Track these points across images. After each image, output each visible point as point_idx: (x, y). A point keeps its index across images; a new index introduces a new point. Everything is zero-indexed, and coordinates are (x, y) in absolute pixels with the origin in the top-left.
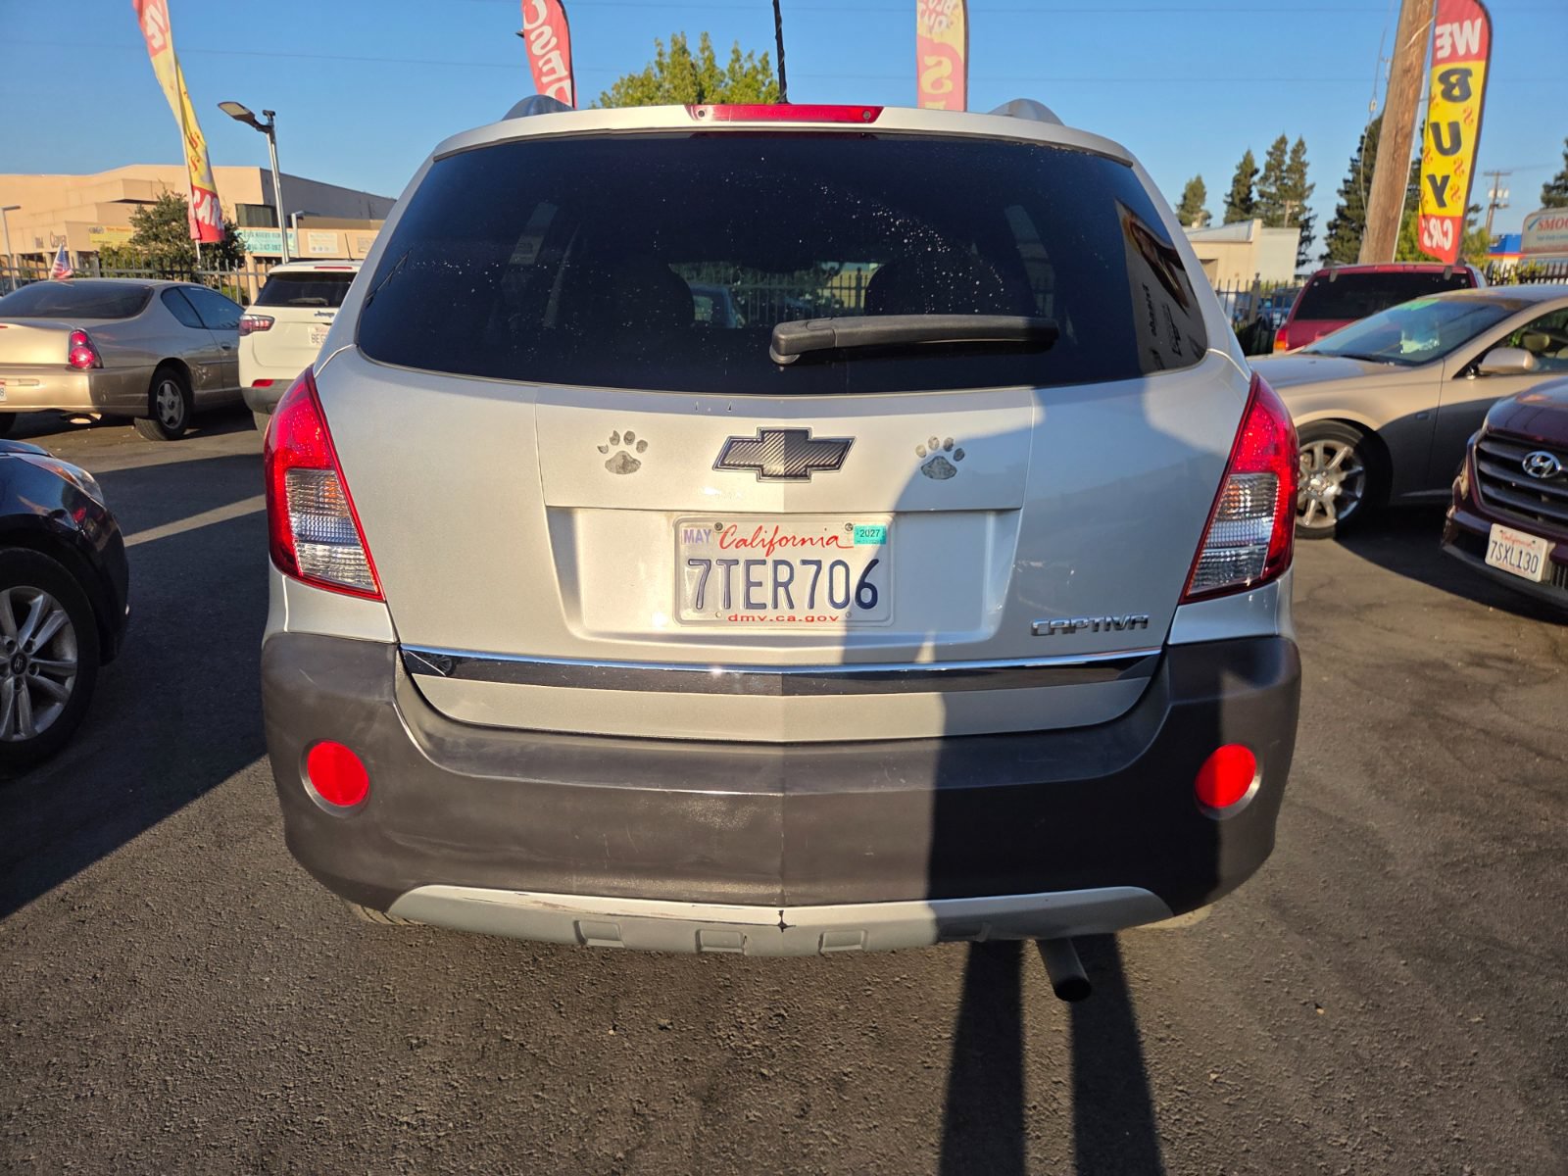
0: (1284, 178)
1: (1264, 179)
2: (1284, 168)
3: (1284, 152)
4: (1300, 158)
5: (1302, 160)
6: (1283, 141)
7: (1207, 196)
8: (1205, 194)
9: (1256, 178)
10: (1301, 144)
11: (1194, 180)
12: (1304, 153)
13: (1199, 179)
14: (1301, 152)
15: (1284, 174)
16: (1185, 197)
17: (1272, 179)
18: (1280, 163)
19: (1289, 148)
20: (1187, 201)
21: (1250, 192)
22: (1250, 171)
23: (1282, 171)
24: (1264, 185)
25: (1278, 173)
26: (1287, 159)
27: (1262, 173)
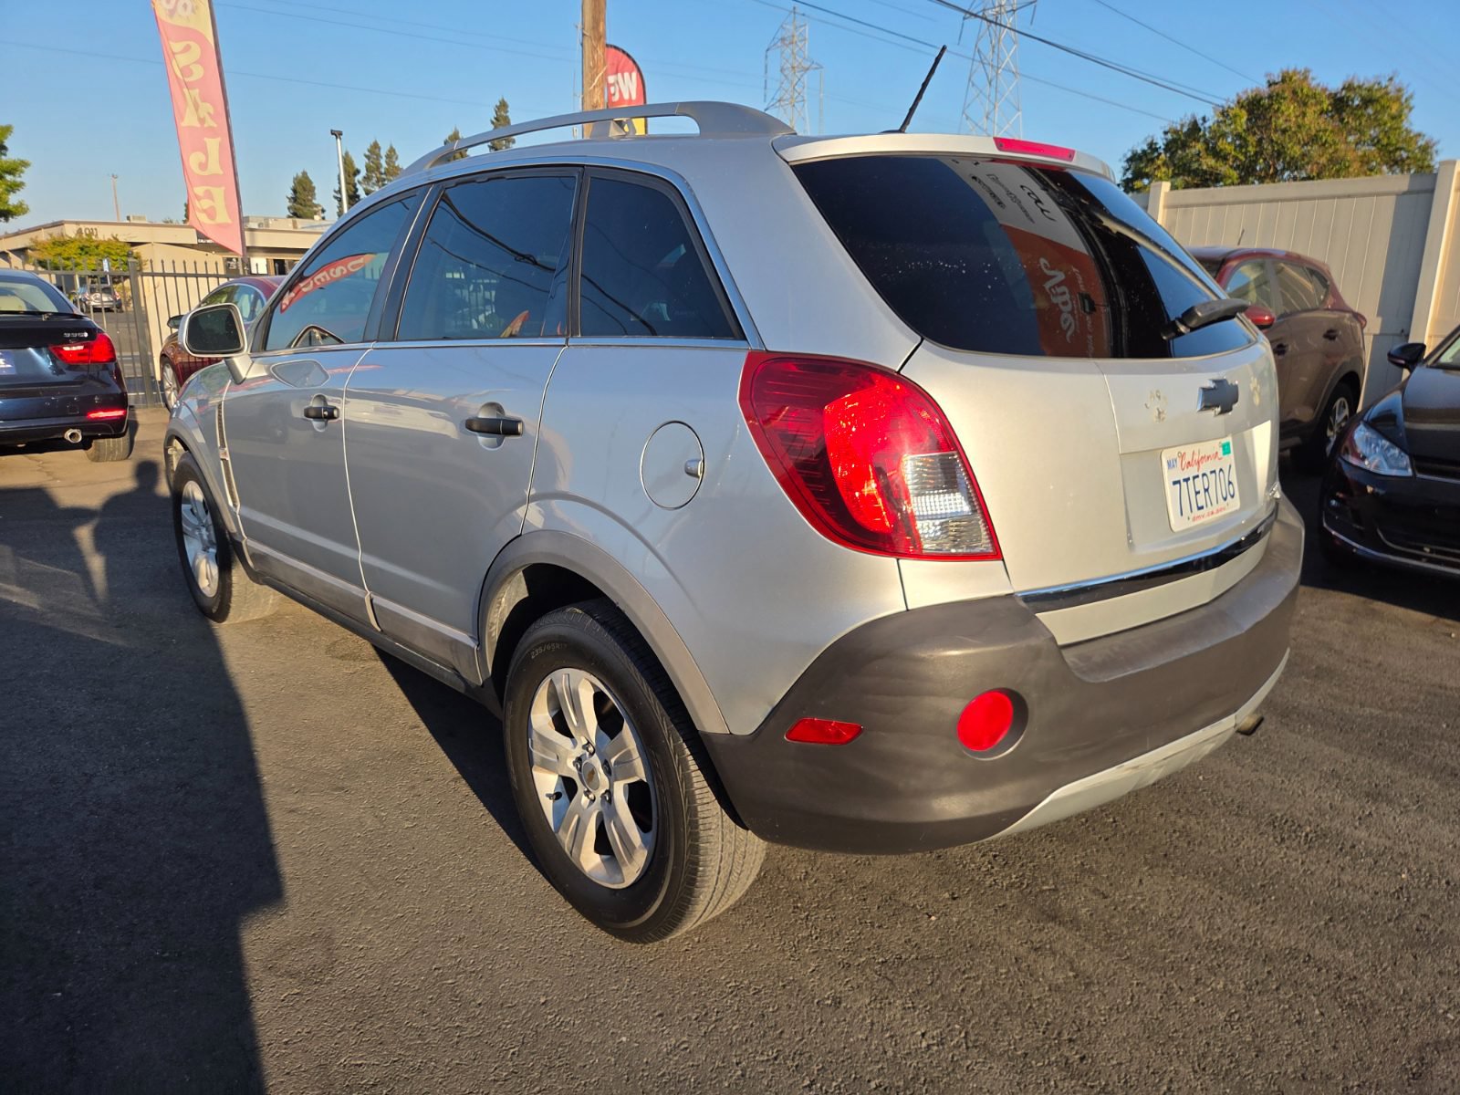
0: (384, 180)
1: (367, 179)
2: (383, 171)
3: (379, 156)
4: (394, 163)
5: (396, 165)
6: (375, 146)
7: (316, 191)
8: (314, 188)
9: (359, 177)
10: (392, 150)
11: (300, 175)
12: (397, 158)
13: (304, 174)
14: (394, 158)
15: (384, 176)
16: (295, 191)
17: (374, 180)
18: (378, 167)
19: (383, 152)
20: (298, 195)
21: (357, 190)
22: (351, 171)
23: (381, 174)
24: (368, 184)
25: (378, 175)
26: (383, 162)
27: (363, 173)
